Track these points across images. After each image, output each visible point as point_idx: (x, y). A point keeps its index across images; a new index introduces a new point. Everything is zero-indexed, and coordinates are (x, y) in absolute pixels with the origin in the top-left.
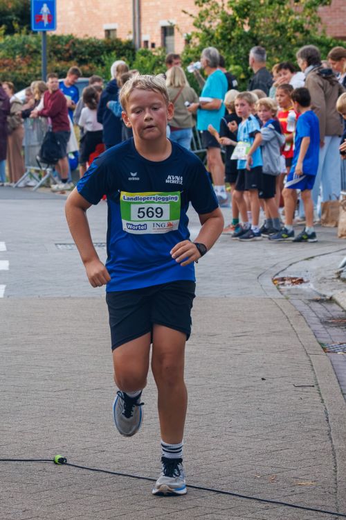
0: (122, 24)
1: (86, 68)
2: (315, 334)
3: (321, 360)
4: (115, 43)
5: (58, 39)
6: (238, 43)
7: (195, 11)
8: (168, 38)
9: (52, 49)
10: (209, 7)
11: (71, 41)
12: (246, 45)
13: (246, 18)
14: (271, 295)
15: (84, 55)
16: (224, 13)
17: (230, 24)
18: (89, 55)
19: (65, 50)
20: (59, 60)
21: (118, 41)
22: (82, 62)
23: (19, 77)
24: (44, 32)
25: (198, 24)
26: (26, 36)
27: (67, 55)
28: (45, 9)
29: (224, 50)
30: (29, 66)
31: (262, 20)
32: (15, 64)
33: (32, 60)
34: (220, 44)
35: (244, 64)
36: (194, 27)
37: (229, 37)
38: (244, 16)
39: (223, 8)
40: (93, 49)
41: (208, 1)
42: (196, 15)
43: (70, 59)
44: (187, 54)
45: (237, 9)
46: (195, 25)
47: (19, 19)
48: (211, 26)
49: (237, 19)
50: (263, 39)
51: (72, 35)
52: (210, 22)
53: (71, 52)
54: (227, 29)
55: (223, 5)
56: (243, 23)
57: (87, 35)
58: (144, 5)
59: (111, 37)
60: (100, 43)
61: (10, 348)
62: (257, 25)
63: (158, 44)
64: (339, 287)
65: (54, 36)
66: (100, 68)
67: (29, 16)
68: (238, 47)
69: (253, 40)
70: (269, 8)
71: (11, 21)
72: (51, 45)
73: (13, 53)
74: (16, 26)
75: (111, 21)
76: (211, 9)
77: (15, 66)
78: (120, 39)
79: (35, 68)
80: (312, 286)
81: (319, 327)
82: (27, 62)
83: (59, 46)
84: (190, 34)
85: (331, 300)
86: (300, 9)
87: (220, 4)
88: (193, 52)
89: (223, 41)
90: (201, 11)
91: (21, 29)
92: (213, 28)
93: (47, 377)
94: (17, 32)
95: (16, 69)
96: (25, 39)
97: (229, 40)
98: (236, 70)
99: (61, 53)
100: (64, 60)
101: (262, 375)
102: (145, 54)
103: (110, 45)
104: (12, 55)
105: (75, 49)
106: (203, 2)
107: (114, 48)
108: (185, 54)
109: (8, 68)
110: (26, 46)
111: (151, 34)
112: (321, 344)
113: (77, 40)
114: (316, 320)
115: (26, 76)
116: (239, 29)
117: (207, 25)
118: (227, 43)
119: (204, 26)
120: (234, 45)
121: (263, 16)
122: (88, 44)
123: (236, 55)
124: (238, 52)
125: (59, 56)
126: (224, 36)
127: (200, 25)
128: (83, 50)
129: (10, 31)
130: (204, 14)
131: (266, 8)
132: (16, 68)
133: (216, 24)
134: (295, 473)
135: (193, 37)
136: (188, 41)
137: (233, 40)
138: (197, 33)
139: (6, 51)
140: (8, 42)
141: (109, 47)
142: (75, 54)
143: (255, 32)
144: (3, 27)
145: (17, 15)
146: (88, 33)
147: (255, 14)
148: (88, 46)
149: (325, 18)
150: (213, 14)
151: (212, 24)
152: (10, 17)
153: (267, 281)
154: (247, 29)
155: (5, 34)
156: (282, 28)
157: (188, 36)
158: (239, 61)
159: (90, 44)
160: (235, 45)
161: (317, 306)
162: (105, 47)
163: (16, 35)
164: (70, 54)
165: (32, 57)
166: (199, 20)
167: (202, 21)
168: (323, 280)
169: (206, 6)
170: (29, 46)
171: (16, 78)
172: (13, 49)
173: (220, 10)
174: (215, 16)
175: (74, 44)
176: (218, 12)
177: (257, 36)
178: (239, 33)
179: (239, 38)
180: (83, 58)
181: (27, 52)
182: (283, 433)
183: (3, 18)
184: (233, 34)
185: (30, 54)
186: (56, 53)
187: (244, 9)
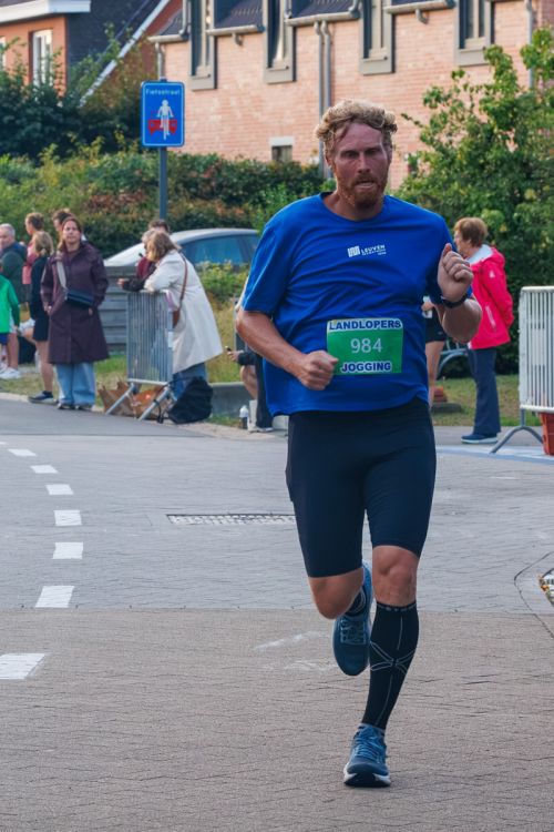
0: (301, 137)
1: (239, 212)
4: (288, 169)
5: (190, 162)
6: (496, 171)
7: (424, 115)
9: (181, 178)
10: (447, 110)
11: (215, 165)
12: (510, 175)
13: (510, 130)
15: (237, 191)
16: (473, 119)
17: (483, 140)
18: (244, 189)
19: (204, 180)
20: (194, 197)
21: (295, 166)
22: (232, 201)
23: (124, 225)
24: (164, 149)
25: (429, 138)
26: (138, 156)
27: (208, 188)
28: (165, 109)
29: (474, 183)
30: (142, 206)
31: (540, 132)
32: (116, 203)
33: (147, 197)
34: (466, 172)
35: (506, 209)
36: (421, 143)
37: (482, 161)
38: (508, 126)
39: (471, 112)
40: (252, 178)
41: (446, 99)
42: (426, 122)
43: (211, 196)
44: (409, 189)
45: (492, 113)
46: (423, 139)
47: (126, 128)
48: (451, 142)
49: (496, 130)
50: (539, 166)
51: (215, 155)
52: (450, 134)
53: (213, 184)
54: (476, 149)
55: (473, 106)
56: (506, 138)
57: (241, 156)
59: (283, 159)
60: (264, 169)
61: (70, 699)
62: (529, 140)
65: (185, 157)
66: (259, 210)
68: (497, 180)
69: (523, 168)
70: (550, 113)
71: (112, 129)
72: (180, 172)
73: (114, 184)
74: (120, 138)
75: (282, 134)
76: (451, 113)
77: (117, 207)
78: (299, 163)
79: (151, 210)
82: (137, 200)
83: (194, 174)
84: (414, 155)
87: (468, 105)
88: (418, 187)
89: (471, 168)
90: (434, 116)
91: (128, 144)
92: (454, 145)
93: (130, 754)
94: (121, 149)
95: (118, 213)
96: (134, 160)
97: (482, 167)
98: (493, 218)
99: (196, 185)
100: (202, 198)
103: (281, 173)
104: (112, 189)
105: (221, 180)
106: (438, 99)
107: (285, 178)
108: (405, 189)
109: (106, 210)
110: (137, 173)
113: (224, 164)
115: (136, 224)
116: (499, 147)
117: (444, 139)
118: (477, 171)
119: (438, 141)
120: (490, 176)
121: (539, 126)
122: (242, 170)
123: (494, 194)
124: (497, 187)
125: (193, 190)
126: (472, 160)
127: (432, 140)
128: (235, 180)
129: (110, 147)
130: (439, 121)
131: (545, 112)
132: (119, 210)
133: (459, 138)
135: (419, 161)
136: (413, 166)
137: (487, 167)
138: (426, 154)
139: (103, 182)
140: (105, 166)
141: (278, 176)
142: (220, 186)
143: (526, 152)
144: (99, 139)
145: (122, 120)
146: (243, 151)
147: (527, 123)
148: (244, 174)
150: (455, 122)
151: (453, 138)
152: (111, 123)
154: (512, 147)
155: (102, 152)
157: (411, 157)
158: (497, 204)
159: (246, 170)
160: (492, 175)
162: (273, 177)
163: (119, 153)
164: (212, 188)
165: (147, 193)
166: (431, 131)
167: (435, 133)
169: (441, 108)
170: (142, 173)
171: (119, 226)
172: (114, 178)
173: (467, 115)
174: (458, 124)
175: (219, 170)
176: (463, 119)
177: (528, 160)
178: (499, 155)
179: (499, 163)
180: (235, 194)
181: (139, 182)
183: (100, 124)
184: (490, 157)
185: (142, 186)
186: (187, 185)
187: (508, 114)
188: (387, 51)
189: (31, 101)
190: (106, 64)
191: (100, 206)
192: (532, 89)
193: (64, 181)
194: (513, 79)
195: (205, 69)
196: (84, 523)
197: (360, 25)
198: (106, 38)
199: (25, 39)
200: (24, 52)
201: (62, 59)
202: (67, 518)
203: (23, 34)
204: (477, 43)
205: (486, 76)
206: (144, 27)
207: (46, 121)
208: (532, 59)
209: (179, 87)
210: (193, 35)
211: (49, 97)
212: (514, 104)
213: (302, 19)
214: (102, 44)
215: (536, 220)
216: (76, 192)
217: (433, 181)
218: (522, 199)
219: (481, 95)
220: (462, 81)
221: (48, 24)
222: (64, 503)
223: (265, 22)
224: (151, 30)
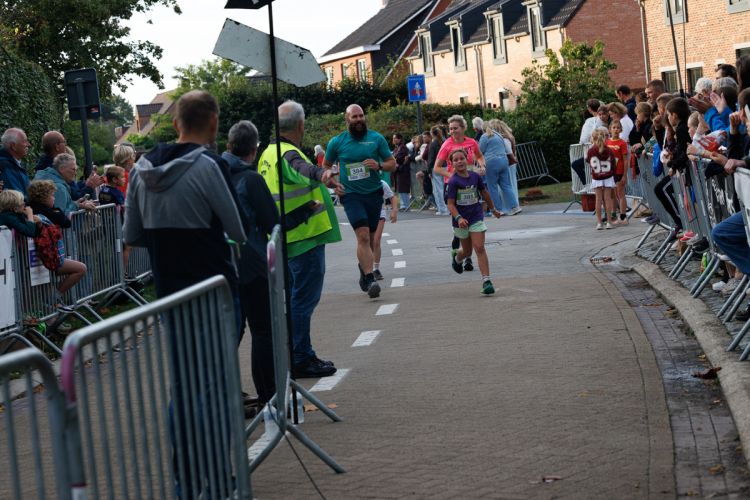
0: (471, 93)
2: (623, 294)
3: (628, 312)
4: (467, 106)
5: (427, 107)
6: (554, 100)
7: (522, 79)
8: (504, 101)
9: (424, 114)
10: (531, 77)
11: (437, 107)
14: (590, 271)
16: (542, 79)
17: (547, 87)
19: (433, 114)
20: (430, 121)
21: (469, 105)
24: (418, 102)
26: (406, 106)
27: (435, 117)
28: (417, 86)
29: (545, 106)
30: (409, 127)
31: (569, 82)
32: (399, 127)
33: (410, 123)
36: (522, 91)
37: (547, 96)
38: (557, 81)
39: (541, 76)
41: (531, 72)
42: (523, 81)
44: (519, 110)
45: (550, 75)
46: (523, 89)
47: (399, 95)
49: (552, 82)
51: (437, 103)
52: (533, 87)
53: (437, 115)
54: (545, 90)
55: (542, 74)
56: (556, 85)
57: (448, 103)
58: (486, 78)
59: (465, 102)
62: (566, 85)
63: (498, 105)
64: (637, 262)
65: (425, 105)
67: (407, 92)
69: (563, 96)
71: (394, 97)
72: (424, 112)
73: (397, 119)
74: (398, 100)
75: (463, 92)
78: (471, 103)
79: (413, 128)
80: (618, 263)
81: (625, 290)
82: (407, 125)
83: (429, 112)
85: (632, 271)
86: (596, 73)
87: (540, 73)
88: (522, 109)
89: (543, 99)
90: (526, 79)
91: (402, 101)
92: (535, 90)
94: (399, 104)
96: (405, 108)
97: (548, 98)
98: (554, 119)
99: (430, 115)
100: (433, 121)
101: (588, 325)
102: (489, 112)
103: (464, 107)
104: (396, 121)
105: (441, 112)
106: (527, 73)
107: (467, 110)
108: (517, 111)
110: (406, 113)
111: (493, 99)
112: (628, 301)
113: (441, 107)
114: (622, 285)
116: (554, 89)
117: (531, 88)
118: (546, 100)
119: (529, 89)
121: (569, 80)
123: (553, 109)
124: (554, 106)
125: (430, 118)
126: (544, 96)
127: (526, 89)
128: (446, 113)
129: (394, 104)
130: (528, 81)
132: (400, 129)
134: (616, 388)
135: (522, 98)
136: (518, 101)
137: (550, 98)
138: (524, 95)
139: (392, 118)
140: (393, 112)
142: (440, 116)
143: (565, 91)
144: (389, 101)
145: (398, 92)
146: (448, 101)
147: (564, 79)
149: (613, 78)
150: (535, 81)
151: (535, 88)
152: (393, 94)
153: (587, 262)
154: (559, 89)
155: (391, 106)
156: (583, 87)
157: (518, 97)
160: (552, 101)
161: (622, 276)
163: (398, 106)
164: (437, 117)
167: (527, 86)
168: (626, 258)
169: (529, 76)
170: (408, 113)
172: (397, 116)
173: (540, 78)
175: (439, 109)
176: (538, 79)
177: (567, 93)
178: (554, 92)
179: (554, 96)
181: (407, 117)
182: (605, 363)
183: (388, 95)
184: (550, 93)
185: (409, 118)
186: (427, 117)
187: (557, 75)
188: (504, 55)
189: (359, 88)
190: (389, 70)
191: (392, 128)
192: (565, 65)
193: (377, 120)
194: (557, 61)
195: (430, 69)
196: (404, 254)
197: (491, 45)
198: (388, 61)
199: (355, 63)
200: (355, 68)
201: (370, 70)
202: (397, 252)
203: (353, 60)
204: (540, 48)
205: (545, 61)
206: (403, 54)
207: (366, 95)
208: (564, 53)
209: (422, 77)
210: (423, 55)
211: (367, 85)
212: (559, 71)
213: (468, 45)
214: (386, 62)
215: (571, 118)
216: (382, 124)
217: (528, 106)
218: (565, 110)
219: (544, 70)
220: (536, 65)
221: (363, 56)
222: (395, 246)
223: (453, 47)
224: (407, 55)
